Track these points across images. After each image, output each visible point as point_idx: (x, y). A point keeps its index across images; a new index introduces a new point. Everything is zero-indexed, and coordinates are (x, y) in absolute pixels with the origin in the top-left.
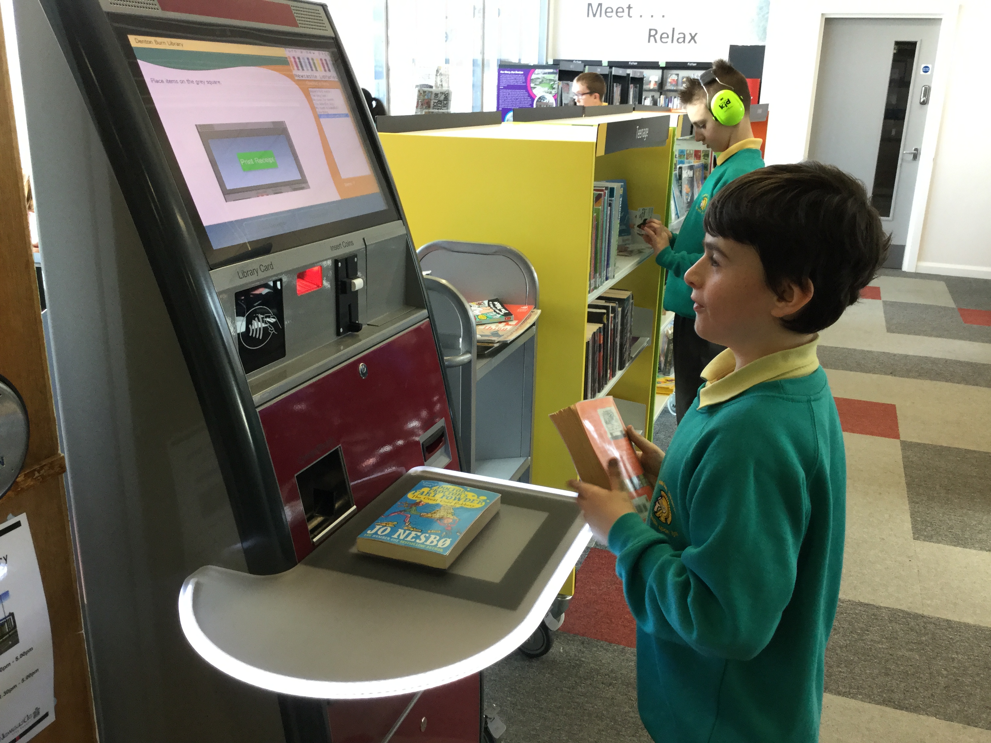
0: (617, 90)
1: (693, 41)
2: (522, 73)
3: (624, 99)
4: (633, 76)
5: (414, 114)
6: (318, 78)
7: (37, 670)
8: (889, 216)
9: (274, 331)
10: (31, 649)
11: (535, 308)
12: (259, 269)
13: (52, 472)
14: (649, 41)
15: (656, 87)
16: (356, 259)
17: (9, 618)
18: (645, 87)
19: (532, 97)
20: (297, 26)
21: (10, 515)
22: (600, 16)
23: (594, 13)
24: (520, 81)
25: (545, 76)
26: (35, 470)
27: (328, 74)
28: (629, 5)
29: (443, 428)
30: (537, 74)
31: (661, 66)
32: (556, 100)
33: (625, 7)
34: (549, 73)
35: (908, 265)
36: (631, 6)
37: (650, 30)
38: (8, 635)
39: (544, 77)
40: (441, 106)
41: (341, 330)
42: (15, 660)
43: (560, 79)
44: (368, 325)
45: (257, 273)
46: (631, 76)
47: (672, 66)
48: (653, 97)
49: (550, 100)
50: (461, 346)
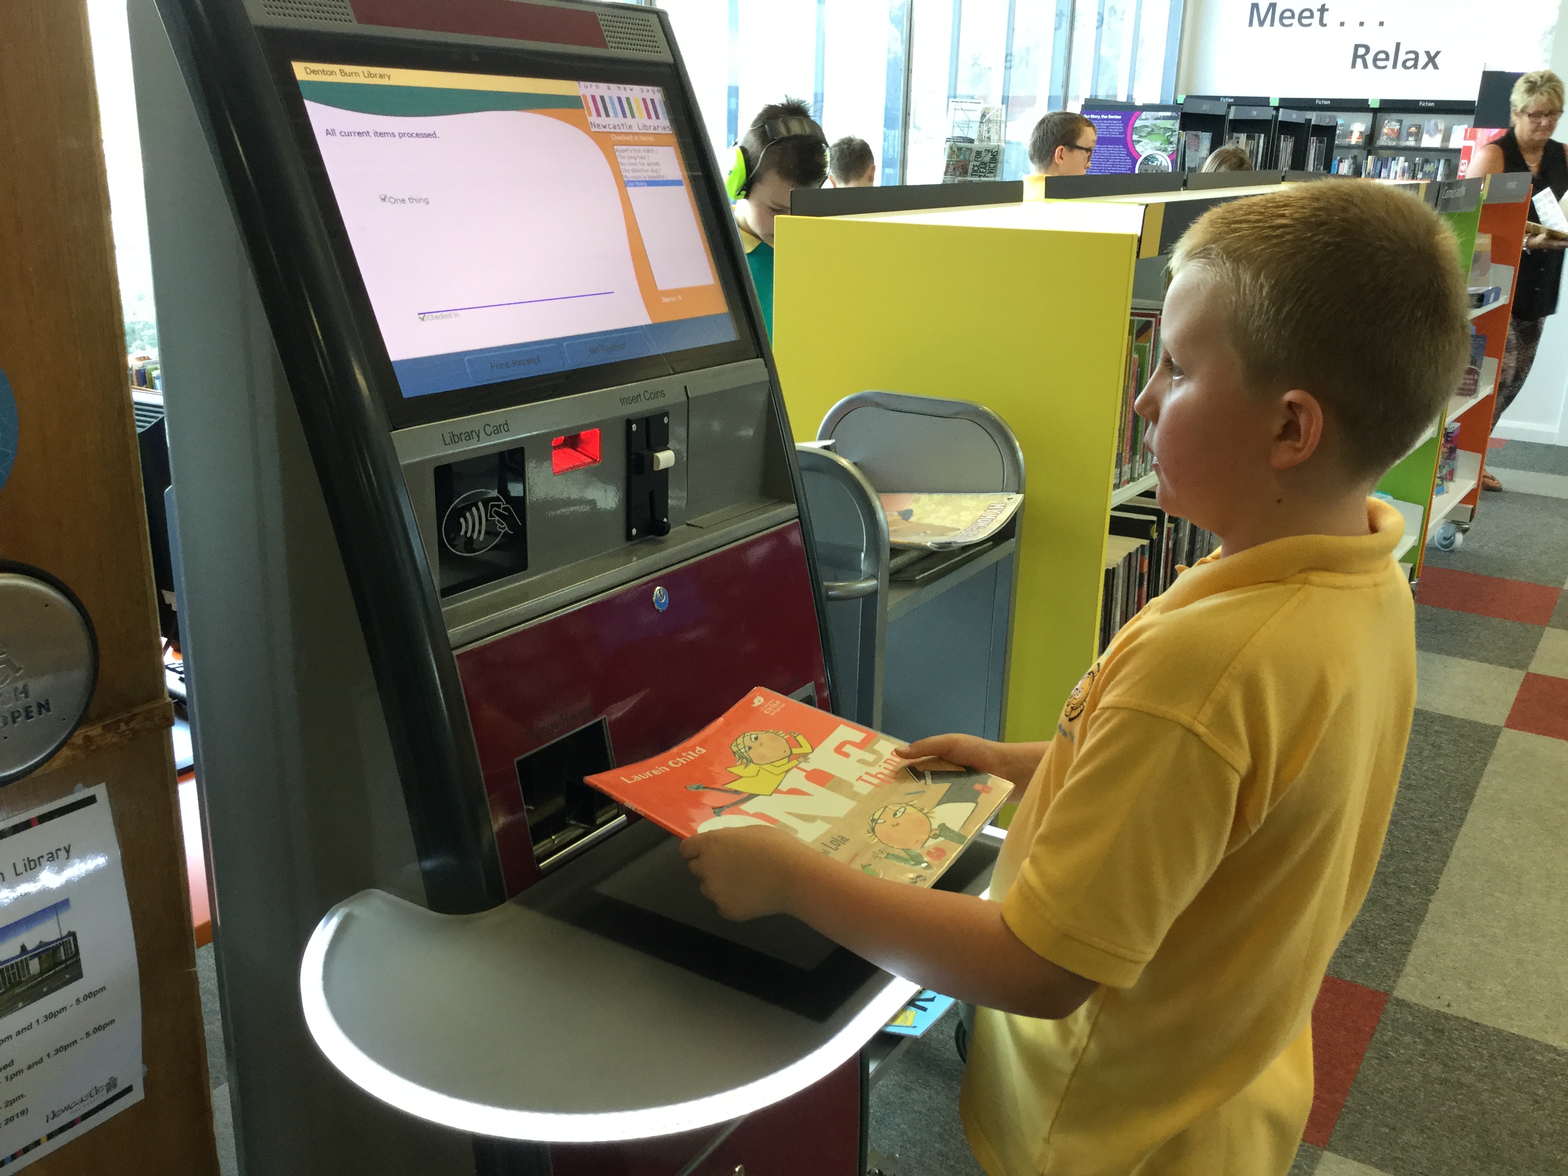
0: (1286, 146)
2: (1120, 117)
5: (940, 182)
6: (635, 130)
7: (112, 1022)
9: (507, 529)
10: (103, 989)
12: (482, 432)
13: (148, 724)
14: (1354, 65)
16: (666, 420)
17: (67, 939)
19: (1133, 157)
20: (607, 47)
21: (80, 785)
22: (1272, 24)
24: (1116, 131)
25: (1158, 122)
26: (120, 721)
27: (654, 122)
28: (1323, 6)
30: (1144, 120)
31: (1371, 106)
32: (1173, 162)
34: (1165, 118)
36: (1326, 7)
37: (1357, 47)
38: (64, 965)
39: (1155, 125)
40: (984, 171)
41: (634, 531)
42: (74, 1002)
43: (1183, 127)
44: (688, 525)
45: (478, 437)
46: (1313, 123)
47: (1391, 107)
48: (1354, 158)
49: (1164, 161)
50: (862, 567)
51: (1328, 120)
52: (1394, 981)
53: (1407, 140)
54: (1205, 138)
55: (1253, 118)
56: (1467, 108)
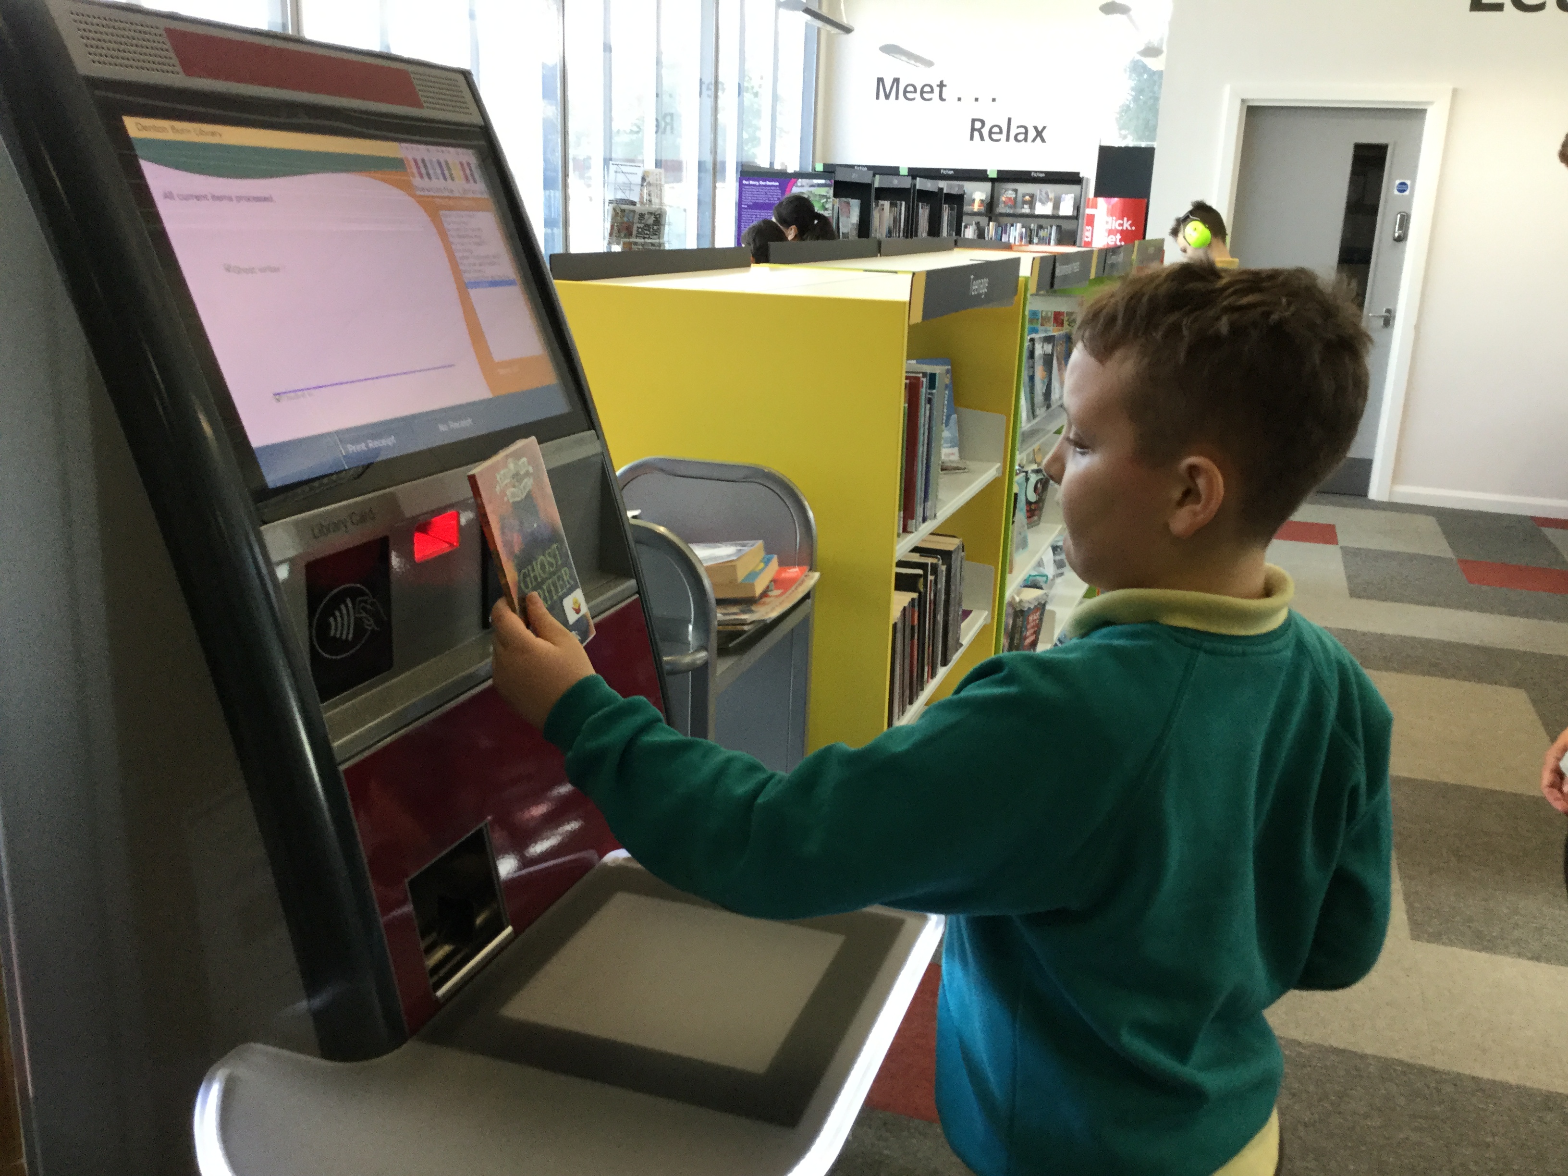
0: (924, 213)
1: (1039, 138)
2: (777, 184)
3: (934, 230)
4: (948, 192)
5: (605, 250)
6: (456, 194)
9: (374, 625)
11: (809, 570)
12: (348, 521)
14: (972, 138)
15: (983, 209)
18: (966, 208)
20: (421, 107)
22: (897, 98)
23: (888, 92)
27: (471, 186)
28: (942, 82)
31: (990, 176)
33: (935, 83)
34: (819, 185)
35: (1377, 490)
36: (944, 84)
37: (973, 121)
40: (649, 233)
43: (836, 195)
45: (345, 527)
46: (945, 191)
47: (1007, 177)
50: (690, 638)
51: (957, 189)
53: (1023, 207)
54: (855, 205)
55: (895, 187)
56: (1073, 179)
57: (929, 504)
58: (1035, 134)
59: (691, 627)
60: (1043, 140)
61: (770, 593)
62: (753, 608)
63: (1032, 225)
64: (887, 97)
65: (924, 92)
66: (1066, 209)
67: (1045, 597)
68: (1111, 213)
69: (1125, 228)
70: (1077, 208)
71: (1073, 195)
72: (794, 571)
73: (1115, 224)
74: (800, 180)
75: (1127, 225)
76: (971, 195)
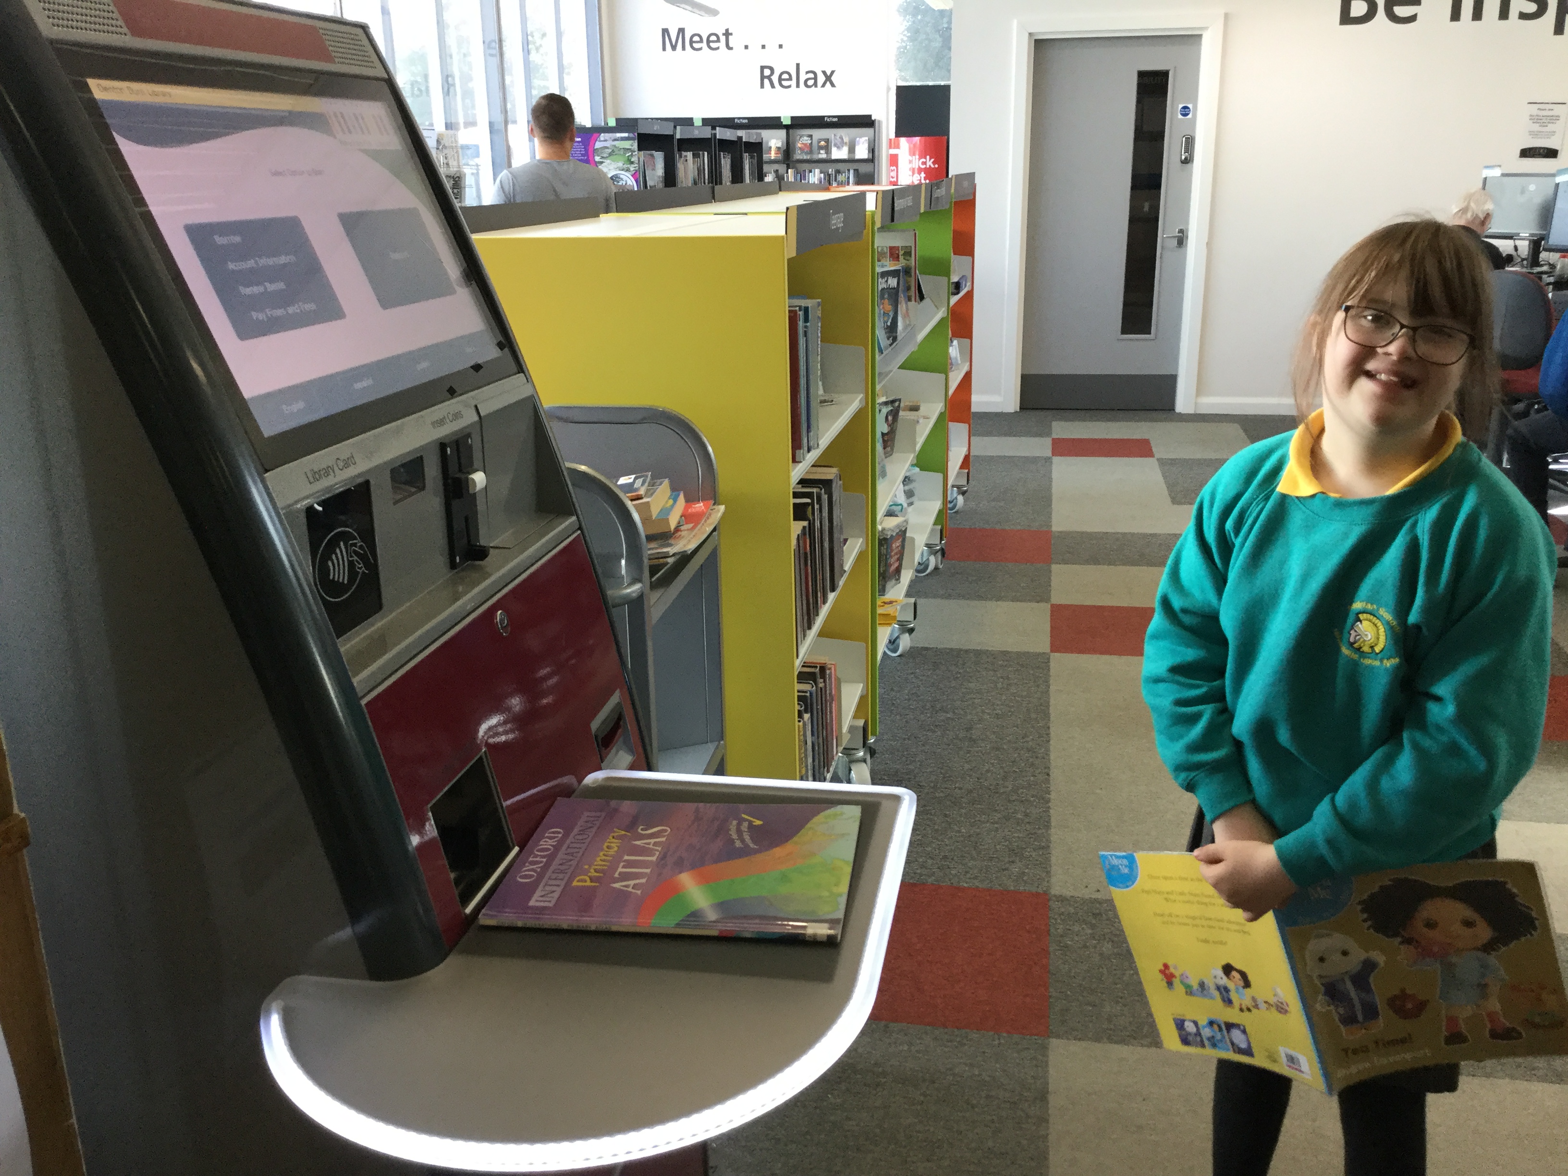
0: (726, 163)
1: (828, 83)
3: (737, 177)
4: (747, 140)
6: (374, 147)
8: (1150, 333)
9: (363, 568)
11: (714, 504)
12: (335, 466)
13: (8, 847)
14: (762, 86)
15: (780, 157)
16: (470, 440)
18: (765, 157)
20: (334, 62)
22: (684, 48)
23: (674, 43)
25: (616, 143)
28: (727, 30)
29: (619, 704)
30: (604, 141)
31: (784, 123)
32: (637, 181)
33: (720, 32)
34: (623, 139)
35: (1184, 403)
36: (730, 32)
37: (763, 68)
39: (615, 146)
41: (458, 559)
43: (640, 148)
44: (495, 547)
45: (334, 472)
46: (744, 140)
47: (801, 123)
48: (776, 171)
49: (628, 180)
50: (623, 572)
51: (755, 137)
52: (1048, 882)
53: (819, 153)
54: (659, 157)
55: (695, 137)
56: (865, 122)
57: (811, 434)
58: (824, 79)
59: (623, 562)
60: (833, 85)
61: (682, 528)
62: (671, 541)
63: (830, 170)
64: (674, 48)
65: (711, 41)
66: (862, 152)
67: (905, 524)
68: (912, 153)
69: (928, 166)
70: (872, 150)
71: (867, 138)
72: (700, 506)
73: (917, 163)
74: (602, 134)
75: (930, 163)
76: (767, 143)
